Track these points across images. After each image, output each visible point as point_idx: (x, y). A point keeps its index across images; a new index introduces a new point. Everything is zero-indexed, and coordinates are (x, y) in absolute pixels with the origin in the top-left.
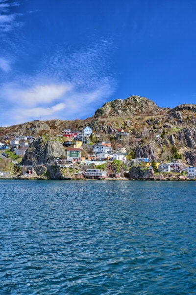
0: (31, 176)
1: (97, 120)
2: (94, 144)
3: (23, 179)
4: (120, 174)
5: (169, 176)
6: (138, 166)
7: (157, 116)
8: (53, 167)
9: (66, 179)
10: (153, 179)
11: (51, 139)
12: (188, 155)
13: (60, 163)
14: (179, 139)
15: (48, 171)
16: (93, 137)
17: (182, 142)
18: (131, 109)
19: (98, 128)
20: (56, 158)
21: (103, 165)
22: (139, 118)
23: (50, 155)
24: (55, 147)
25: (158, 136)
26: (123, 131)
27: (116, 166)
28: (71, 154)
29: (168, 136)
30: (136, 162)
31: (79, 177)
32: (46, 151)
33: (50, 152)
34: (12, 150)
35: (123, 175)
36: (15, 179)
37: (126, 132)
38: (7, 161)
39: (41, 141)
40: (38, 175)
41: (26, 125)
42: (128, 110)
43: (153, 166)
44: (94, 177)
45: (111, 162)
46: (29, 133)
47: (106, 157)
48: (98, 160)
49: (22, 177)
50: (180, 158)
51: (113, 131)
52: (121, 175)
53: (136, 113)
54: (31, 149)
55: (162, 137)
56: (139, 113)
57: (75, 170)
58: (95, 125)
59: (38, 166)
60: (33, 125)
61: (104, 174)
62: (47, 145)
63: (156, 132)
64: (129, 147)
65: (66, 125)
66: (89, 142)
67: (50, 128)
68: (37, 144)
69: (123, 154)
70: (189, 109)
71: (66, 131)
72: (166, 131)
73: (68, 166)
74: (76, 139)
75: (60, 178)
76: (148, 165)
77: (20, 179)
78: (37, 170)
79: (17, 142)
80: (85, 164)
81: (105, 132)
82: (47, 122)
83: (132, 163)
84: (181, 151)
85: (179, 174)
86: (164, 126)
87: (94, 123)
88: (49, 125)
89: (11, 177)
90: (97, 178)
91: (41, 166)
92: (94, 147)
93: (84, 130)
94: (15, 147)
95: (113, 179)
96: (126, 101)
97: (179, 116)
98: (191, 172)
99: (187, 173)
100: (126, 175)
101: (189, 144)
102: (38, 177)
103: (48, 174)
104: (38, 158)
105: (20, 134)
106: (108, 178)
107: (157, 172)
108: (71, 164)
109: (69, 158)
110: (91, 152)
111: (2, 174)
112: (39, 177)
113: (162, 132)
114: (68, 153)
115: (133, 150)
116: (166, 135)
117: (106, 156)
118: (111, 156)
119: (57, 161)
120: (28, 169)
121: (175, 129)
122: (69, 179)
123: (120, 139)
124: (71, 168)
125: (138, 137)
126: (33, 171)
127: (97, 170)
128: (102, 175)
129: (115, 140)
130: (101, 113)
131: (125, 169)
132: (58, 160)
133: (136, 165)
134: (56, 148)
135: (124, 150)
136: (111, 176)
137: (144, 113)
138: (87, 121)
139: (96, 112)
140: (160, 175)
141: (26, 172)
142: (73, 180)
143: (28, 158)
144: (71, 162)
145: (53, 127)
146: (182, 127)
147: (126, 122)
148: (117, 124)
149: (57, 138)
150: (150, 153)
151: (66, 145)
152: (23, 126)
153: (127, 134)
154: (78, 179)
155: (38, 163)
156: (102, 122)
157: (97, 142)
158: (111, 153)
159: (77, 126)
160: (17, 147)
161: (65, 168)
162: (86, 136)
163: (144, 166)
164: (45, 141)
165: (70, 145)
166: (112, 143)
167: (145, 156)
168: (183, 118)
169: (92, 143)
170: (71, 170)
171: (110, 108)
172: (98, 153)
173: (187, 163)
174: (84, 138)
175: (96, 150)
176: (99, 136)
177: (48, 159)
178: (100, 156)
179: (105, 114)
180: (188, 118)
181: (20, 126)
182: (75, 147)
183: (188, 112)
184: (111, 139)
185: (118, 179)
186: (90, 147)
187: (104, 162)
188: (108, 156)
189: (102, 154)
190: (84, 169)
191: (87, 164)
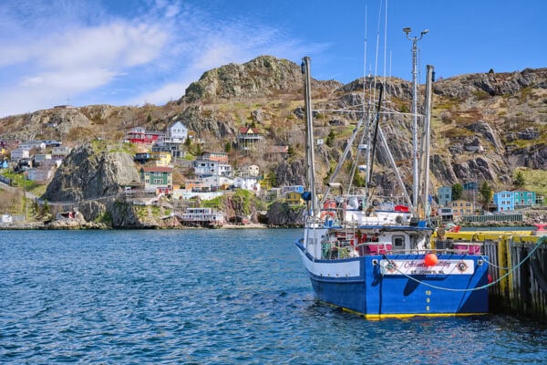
0: (73, 223)
1: (197, 108)
2: (194, 159)
3: (57, 229)
4: (249, 217)
6: (284, 200)
7: (316, 102)
8: (118, 204)
9: (147, 228)
11: (110, 148)
12: (380, 180)
13: (133, 196)
15: (108, 213)
16: (192, 143)
18: (259, 83)
19: (200, 126)
20: (123, 187)
21: (216, 199)
22: (280, 105)
23: (110, 180)
24: (119, 164)
25: (321, 141)
26: (250, 131)
27: (242, 201)
28: (152, 178)
29: (339, 143)
30: (281, 193)
31: (172, 224)
32: (101, 172)
33: (110, 175)
35: (256, 218)
36: (40, 228)
37: (256, 134)
38: (17, 194)
39: (89, 153)
40: (88, 221)
41: (39, 117)
42: (254, 86)
44: (201, 222)
45: (231, 193)
46: (48, 133)
47: (221, 183)
48: (205, 190)
49: (56, 224)
50: (363, 186)
51: (229, 131)
52: (252, 219)
53: (270, 92)
54: (67, 169)
55: (328, 143)
56: (276, 94)
57: (163, 210)
58: (193, 118)
59: (85, 202)
60: (55, 116)
61: (220, 218)
62: (103, 160)
63: (316, 134)
64: (264, 164)
66: (184, 154)
67: (91, 122)
68: (80, 157)
69: (252, 177)
71: (136, 132)
72: (334, 132)
73: (148, 202)
74: (157, 149)
75: (136, 226)
77: (51, 228)
78: (85, 211)
79: (26, 154)
80: (181, 198)
81: (214, 133)
83: (273, 196)
86: (330, 122)
87: (191, 115)
88: (89, 117)
89: (32, 224)
90: (206, 224)
91: (93, 203)
92: (195, 164)
93: (173, 128)
94: (26, 164)
95: (238, 226)
96: (249, 66)
97: (359, 101)
100: (262, 220)
101: (380, 159)
102: (87, 224)
103: (108, 218)
104: (83, 186)
105: (29, 136)
106: (228, 226)
108: (155, 199)
110: (190, 174)
111: (10, 220)
112: (91, 224)
113: (327, 133)
114: (147, 178)
115: (272, 170)
116: (337, 139)
117: (222, 181)
118: (231, 182)
120: (67, 209)
121: (352, 128)
122: (153, 227)
123: (246, 148)
124: (154, 206)
125: (281, 143)
126: (78, 213)
127: (205, 209)
128: (217, 219)
129: (236, 150)
131: (260, 208)
132: (127, 191)
133: (281, 198)
134: (123, 169)
135: (254, 170)
136: (232, 220)
137: (287, 92)
139: (187, 91)
141: (63, 215)
142: (161, 228)
143: (63, 186)
144: (154, 194)
145: (98, 120)
147: (255, 112)
148: (237, 116)
149: (120, 146)
150: (306, 175)
151: (140, 159)
153: (258, 137)
154: (170, 228)
155: (85, 198)
156: (207, 114)
157: (201, 154)
158: (230, 175)
160: (30, 163)
161: (144, 206)
162: (176, 141)
163: (297, 202)
164: (97, 152)
165: (147, 160)
166: (229, 156)
167: (297, 182)
169: (190, 155)
170: (156, 210)
172: (205, 176)
174: (174, 146)
175: (200, 170)
176: (203, 142)
177: (107, 188)
178: (208, 183)
179: (208, 95)
181: (26, 118)
182: (158, 165)
183: (376, 94)
184: (227, 148)
185: (246, 226)
186: (187, 165)
187: (219, 194)
188: (226, 183)
189: (214, 178)
190: (179, 208)
191: (184, 198)
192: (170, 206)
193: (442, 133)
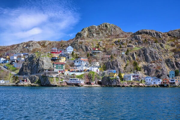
0: (26, 84)
1: (77, 41)
2: (75, 59)
3: (20, 86)
4: (94, 82)
5: (132, 84)
7: (123, 39)
8: (43, 77)
9: (53, 86)
10: (119, 86)
11: (42, 55)
12: (146, 68)
13: (49, 73)
14: (139, 55)
15: (39, 80)
16: (74, 54)
17: (142, 57)
18: (103, 33)
19: (78, 48)
20: (46, 70)
21: (82, 75)
22: (109, 40)
23: (41, 67)
24: (45, 61)
25: (123, 53)
26: (97, 49)
27: (92, 76)
28: (57, 67)
29: (131, 54)
30: (107, 73)
31: (63, 85)
32: (38, 64)
33: (41, 65)
34: (11, 64)
35: (97, 82)
36: (14, 86)
37: (99, 50)
38: (8, 72)
39: (34, 57)
40: (32, 83)
41: (22, 45)
42: (101, 34)
43: (120, 76)
44: (75, 84)
45: (88, 73)
46: (25, 50)
48: (78, 71)
49: (19, 84)
50: (140, 70)
51: (89, 49)
52: (95, 83)
53: (107, 36)
54: (26, 63)
55: (126, 54)
56: (109, 36)
57: (60, 79)
58: (76, 44)
59: (31, 76)
60: (28, 45)
61: (82, 82)
62: (39, 60)
63: (122, 50)
64: (101, 62)
65: (54, 44)
66: (71, 58)
67: (41, 47)
68: (31, 59)
69: (97, 67)
70: (147, 33)
71: (54, 49)
72: (129, 50)
73: (54, 76)
74: (61, 55)
75: (49, 85)
76: (116, 75)
77: (18, 86)
78: (31, 79)
79: (15, 58)
80: (68, 74)
81: (83, 50)
82: (39, 43)
83: (104, 74)
84: (140, 65)
85: (139, 82)
86: (128, 46)
87: (75, 43)
88: (40, 45)
89: (11, 84)
90: (77, 85)
91: (34, 76)
92: (75, 62)
93: (67, 48)
94: (14, 61)
95: (89, 86)
96: (99, 27)
97: (139, 38)
98: (148, 81)
99: (145, 81)
100: (99, 83)
101: (146, 60)
102: (31, 84)
103: (39, 82)
104: (31, 70)
105: (18, 51)
106: (85, 85)
107: (122, 80)
108: (57, 75)
109: (56, 70)
110: (72, 65)
111: (4, 82)
112: (33, 84)
113: (126, 50)
114: (55, 66)
115: (104, 64)
116: (130, 52)
117: (84, 68)
118: (88, 68)
119: (46, 72)
120: (24, 78)
121: (136, 48)
122: (56, 86)
123: (95, 56)
124: (57, 77)
125: (108, 54)
126: (28, 80)
127: (77, 79)
128: (81, 83)
129: (91, 57)
130: (81, 36)
131: (99, 79)
133: (107, 75)
134: (46, 63)
135: (98, 64)
136: (87, 83)
137: (113, 36)
138: (70, 42)
139: (76, 35)
140: (125, 83)
141: (22, 80)
143: (24, 69)
144: (57, 73)
145: (44, 46)
146: (141, 47)
147: (100, 43)
148: (93, 44)
149: (46, 54)
150: (117, 66)
151: (53, 60)
152: (20, 45)
153: (100, 52)
154: (63, 86)
155: (31, 74)
156: (81, 43)
157: (77, 58)
158: (88, 66)
159: (62, 45)
160: (16, 61)
161: (53, 77)
162: (68, 53)
163: (113, 76)
164: (37, 57)
165: (56, 60)
166: (88, 59)
167: (114, 69)
168: (142, 40)
169: (73, 58)
170: (57, 79)
171: (87, 32)
172: (78, 66)
173: (145, 74)
174: (67, 55)
175: (76, 64)
176: (79, 53)
177: (40, 70)
178: (79, 69)
179: (83, 37)
180: (146, 40)
181: (18, 45)
182: (60, 62)
183: (146, 36)
184: (88, 56)
185: (93, 86)
186: (71, 62)
187: (83, 73)
188: (86, 69)
189: (81, 67)
190: (67, 78)
191: (69, 74)
192: (63, 77)
193: (171, 50)
